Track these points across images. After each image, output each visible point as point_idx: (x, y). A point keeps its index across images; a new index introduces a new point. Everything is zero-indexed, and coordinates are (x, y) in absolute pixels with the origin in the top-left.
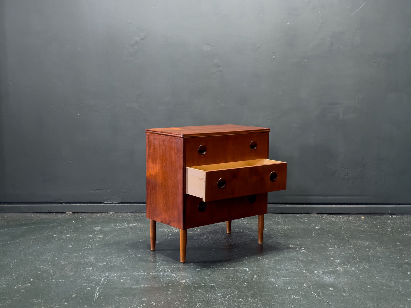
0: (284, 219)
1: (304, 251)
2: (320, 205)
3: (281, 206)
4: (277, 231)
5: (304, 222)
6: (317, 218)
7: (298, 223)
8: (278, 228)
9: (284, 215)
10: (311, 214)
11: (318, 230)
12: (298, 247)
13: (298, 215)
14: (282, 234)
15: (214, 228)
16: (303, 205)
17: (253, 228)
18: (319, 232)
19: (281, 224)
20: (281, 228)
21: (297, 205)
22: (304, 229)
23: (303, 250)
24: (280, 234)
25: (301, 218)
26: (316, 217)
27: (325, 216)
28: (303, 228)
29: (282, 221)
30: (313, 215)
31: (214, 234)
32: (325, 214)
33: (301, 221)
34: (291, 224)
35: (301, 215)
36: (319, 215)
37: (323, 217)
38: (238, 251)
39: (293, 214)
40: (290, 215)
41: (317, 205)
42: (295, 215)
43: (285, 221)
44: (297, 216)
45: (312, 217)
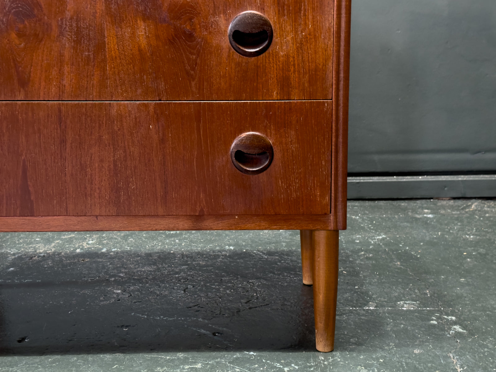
0: (367, 214)
1: (458, 328)
2: (459, 176)
3: (358, 181)
4: (352, 251)
5: (426, 223)
6: (457, 210)
7: (409, 225)
8: (353, 242)
9: (367, 203)
10: (438, 198)
11: (476, 244)
12: (432, 313)
13: (403, 204)
14: (368, 258)
15: (163, 243)
16: (415, 177)
17: (280, 242)
18: (482, 251)
19: (363, 228)
20: (362, 240)
21: (400, 177)
22: (431, 243)
23: (455, 323)
24: (361, 260)
25: (414, 211)
26: (452, 208)
27: (474, 205)
28: (428, 238)
29: (363, 220)
30: (444, 203)
31: (154, 264)
32: (475, 198)
33: (417, 219)
34: (389, 228)
35: (412, 204)
36: (459, 202)
37: (471, 206)
38: (214, 334)
39: (390, 202)
40: (382, 203)
41: (452, 177)
42: (395, 203)
43: (371, 220)
44: (399, 205)
45: (443, 207)
